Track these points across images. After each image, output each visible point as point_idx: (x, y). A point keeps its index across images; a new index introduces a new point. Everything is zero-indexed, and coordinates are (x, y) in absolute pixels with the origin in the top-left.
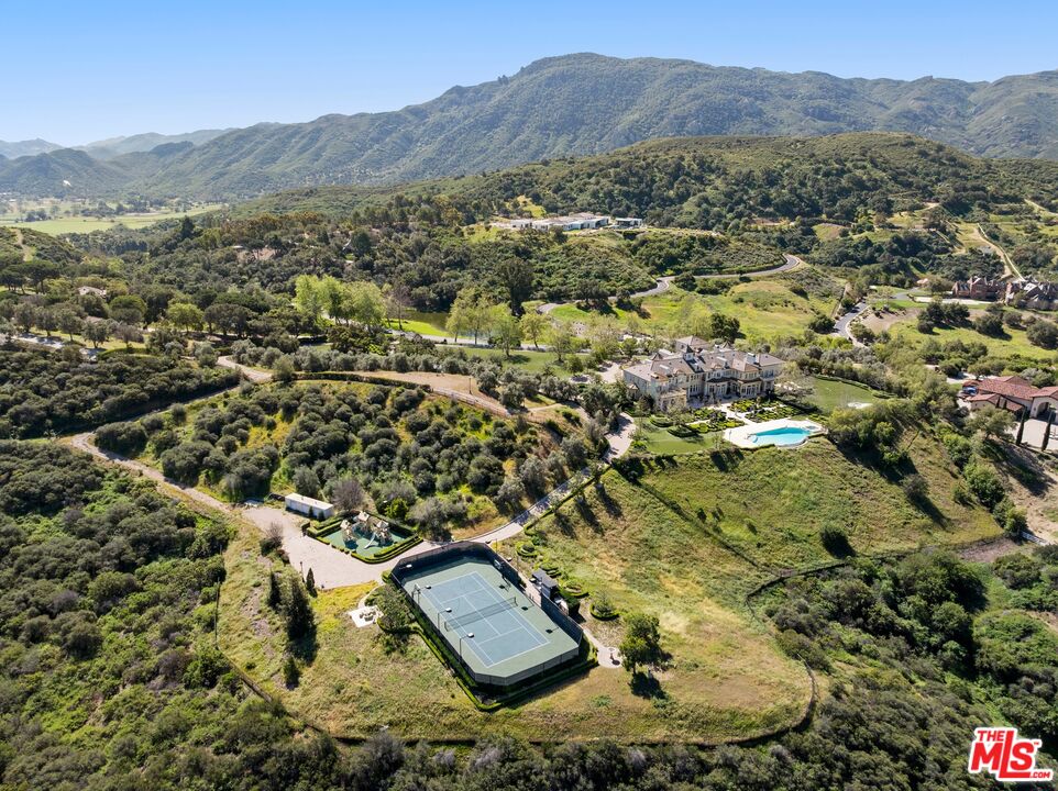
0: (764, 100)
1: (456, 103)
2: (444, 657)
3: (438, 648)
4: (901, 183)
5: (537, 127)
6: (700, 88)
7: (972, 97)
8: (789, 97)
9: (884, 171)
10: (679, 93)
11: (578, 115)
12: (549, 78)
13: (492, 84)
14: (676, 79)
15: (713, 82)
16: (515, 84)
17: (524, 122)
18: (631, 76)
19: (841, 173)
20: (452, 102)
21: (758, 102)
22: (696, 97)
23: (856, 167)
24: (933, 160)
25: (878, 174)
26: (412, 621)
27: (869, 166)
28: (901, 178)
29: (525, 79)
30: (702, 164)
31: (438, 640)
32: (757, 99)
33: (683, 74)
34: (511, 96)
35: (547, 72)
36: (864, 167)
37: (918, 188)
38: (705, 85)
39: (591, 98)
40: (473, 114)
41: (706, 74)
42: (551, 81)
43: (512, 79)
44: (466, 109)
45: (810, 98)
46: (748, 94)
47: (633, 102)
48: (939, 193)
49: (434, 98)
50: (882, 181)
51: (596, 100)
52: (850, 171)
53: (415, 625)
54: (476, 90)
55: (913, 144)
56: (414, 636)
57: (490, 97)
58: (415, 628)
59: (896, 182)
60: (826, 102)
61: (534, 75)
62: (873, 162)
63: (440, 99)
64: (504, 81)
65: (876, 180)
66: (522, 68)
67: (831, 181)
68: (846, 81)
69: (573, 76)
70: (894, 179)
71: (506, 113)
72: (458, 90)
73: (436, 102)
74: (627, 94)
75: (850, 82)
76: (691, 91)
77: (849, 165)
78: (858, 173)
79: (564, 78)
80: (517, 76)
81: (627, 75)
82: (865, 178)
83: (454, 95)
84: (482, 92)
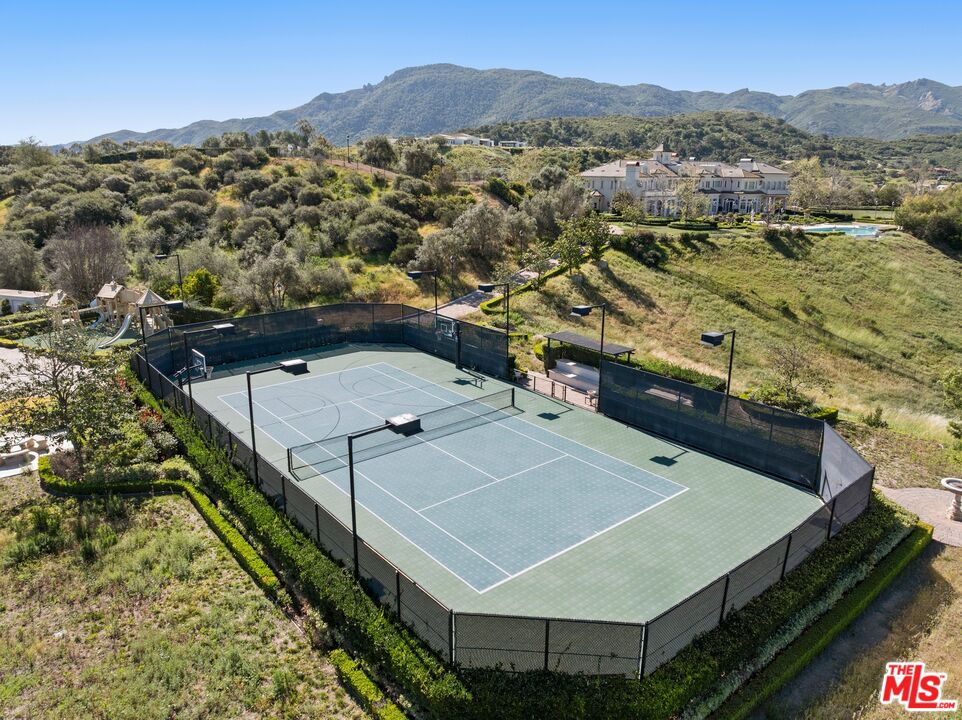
0: (606, 106)
1: (324, 109)
2: (274, 556)
3: (251, 528)
4: (757, 143)
5: (402, 129)
6: (549, 94)
7: (782, 107)
8: (628, 104)
9: (740, 133)
10: (531, 98)
11: (440, 118)
12: (411, 85)
13: (357, 92)
14: (527, 87)
15: (562, 89)
16: (380, 91)
17: (389, 125)
18: (487, 83)
19: (701, 135)
20: (321, 108)
21: (602, 107)
22: (546, 102)
23: (713, 130)
24: (777, 132)
25: (735, 136)
26: (164, 454)
27: (725, 130)
28: (756, 139)
29: (389, 86)
30: (568, 129)
31: (250, 500)
32: (600, 104)
33: (533, 82)
34: (377, 101)
35: (410, 80)
36: (721, 131)
37: (773, 147)
38: (553, 91)
39: (451, 103)
40: (340, 117)
41: (554, 83)
42: (412, 88)
43: (377, 87)
44: (334, 113)
45: (647, 105)
46: (593, 100)
47: (489, 107)
48: (792, 152)
49: (302, 104)
50: (739, 143)
51: (456, 105)
52: (707, 133)
53: (177, 463)
54: (343, 97)
55: (756, 119)
56: (167, 502)
57: (357, 102)
58: (174, 474)
59: (752, 142)
60: (661, 108)
61: (397, 83)
62: (728, 126)
63: (309, 104)
64: (369, 88)
65: (733, 141)
66: (386, 77)
67: (693, 141)
68: (676, 93)
69: (433, 83)
70: (750, 140)
71: (372, 116)
72: (326, 97)
73: (303, 108)
74: (484, 99)
75: (679, 93)
76: (541, 97)
77: (706, 129)
78: (717, 135)
79: (425, 84)
80: (381, 84)
81: (483, 83)
82: (723, 139)
83: (322, 101)
84: (348, 99)
